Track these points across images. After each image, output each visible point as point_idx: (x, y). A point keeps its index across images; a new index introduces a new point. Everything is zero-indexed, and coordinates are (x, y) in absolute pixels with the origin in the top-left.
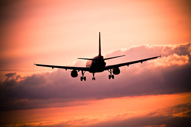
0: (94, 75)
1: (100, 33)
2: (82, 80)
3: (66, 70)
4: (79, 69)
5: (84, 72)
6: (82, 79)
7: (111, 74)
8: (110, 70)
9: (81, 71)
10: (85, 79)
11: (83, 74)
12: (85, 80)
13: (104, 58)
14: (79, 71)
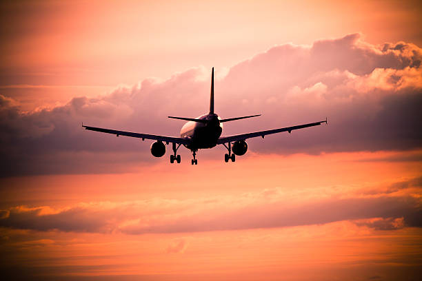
0: (194, 155)
1: (213, 69)
2: (172, 162)
3: (143, 139)
4: (168, 140)
5: (177, 145)
6: (172, 159)
7: (230, 153)
8: (227, 144)
9: (171, 144)
10: (179, 159)
11: (175, 150)
12: (179, 162)
13: (219, 118)
14: (168, 144)
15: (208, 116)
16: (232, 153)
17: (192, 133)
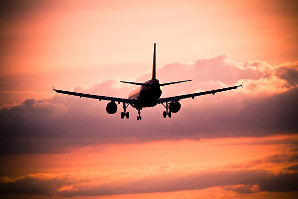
0: (139, 112)
1: (155, 44)
2: (122, 117)
3: (100, 100)
4: (119, 100)
5: (126, 105)
6: (123, 115)
7: (167, 110)
8: (165, 104)
9: (122, 104)
10: (128, 115)
11: (124, 108)
12: (128, 117)
13: (160, 83)
14: (119, 103)
15: (150, 81)
16: (169, 111)
17: (138, 95)
